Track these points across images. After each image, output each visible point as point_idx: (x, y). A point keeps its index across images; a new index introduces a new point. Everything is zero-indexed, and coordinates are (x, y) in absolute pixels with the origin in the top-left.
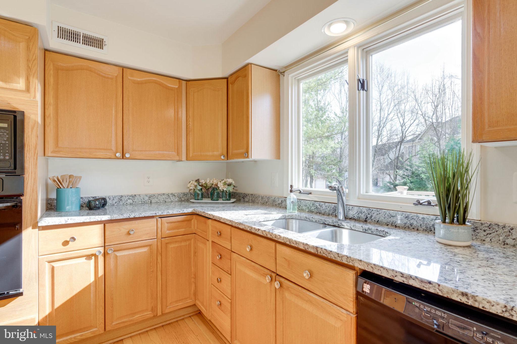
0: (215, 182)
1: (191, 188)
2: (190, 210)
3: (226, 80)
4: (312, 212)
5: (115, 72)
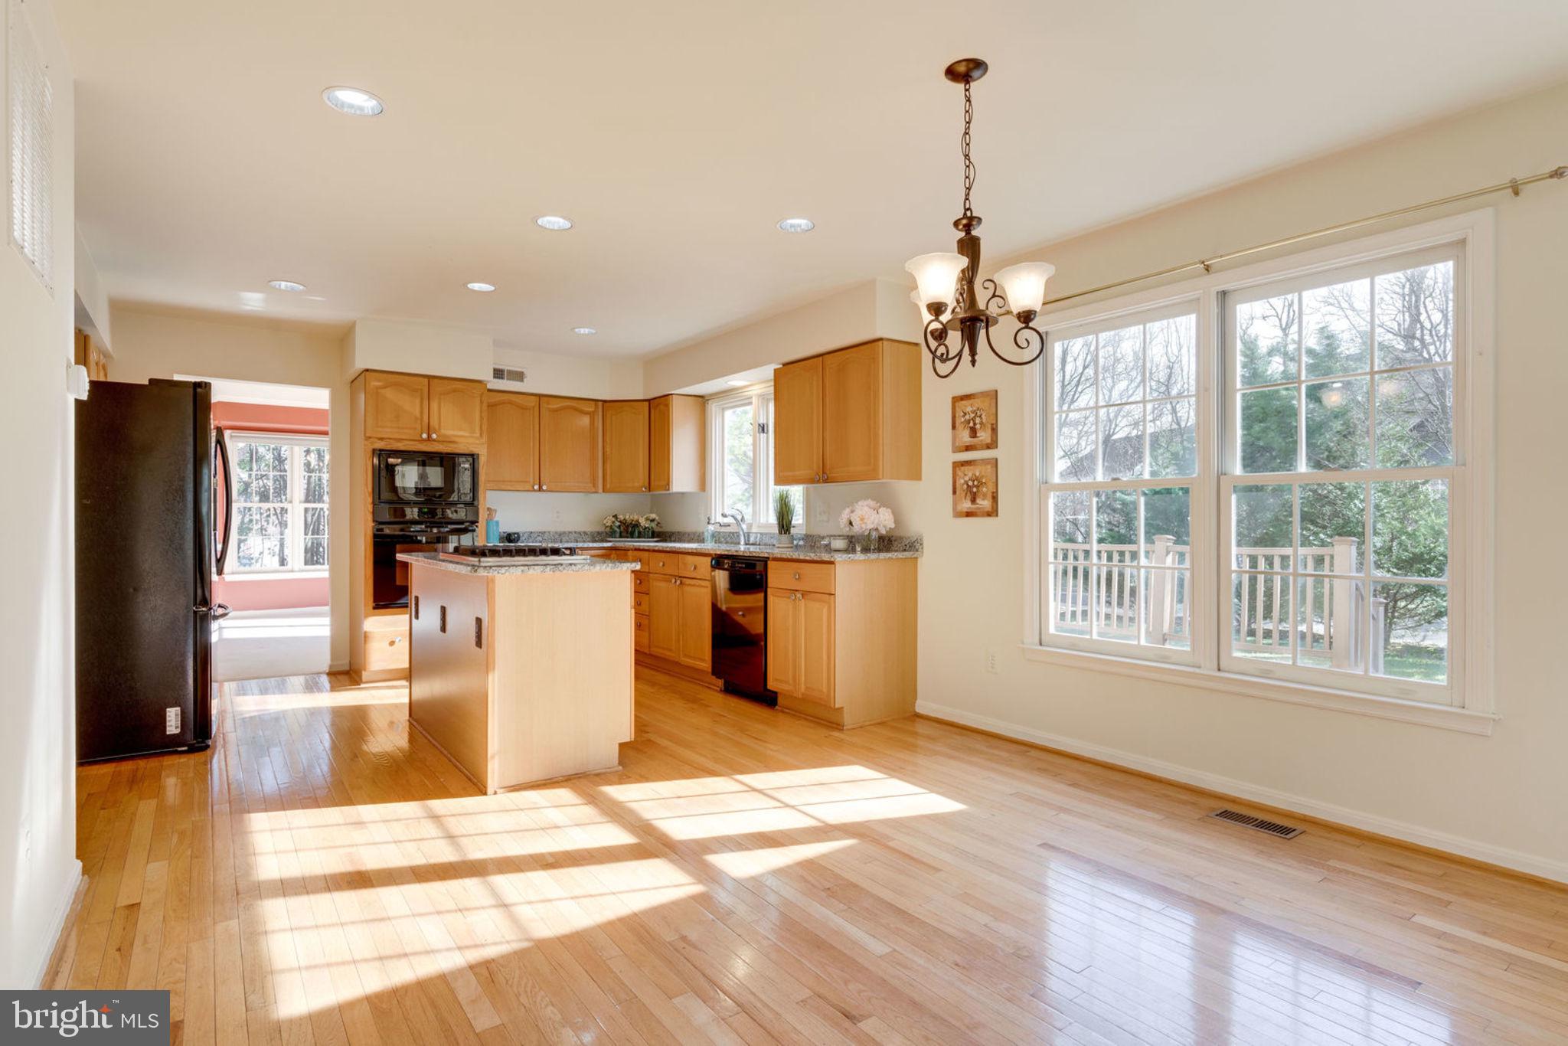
0: (636, 517)
1: (607, 524)
2: (609, 545)
3: (647, 403)
5: (533, 401)
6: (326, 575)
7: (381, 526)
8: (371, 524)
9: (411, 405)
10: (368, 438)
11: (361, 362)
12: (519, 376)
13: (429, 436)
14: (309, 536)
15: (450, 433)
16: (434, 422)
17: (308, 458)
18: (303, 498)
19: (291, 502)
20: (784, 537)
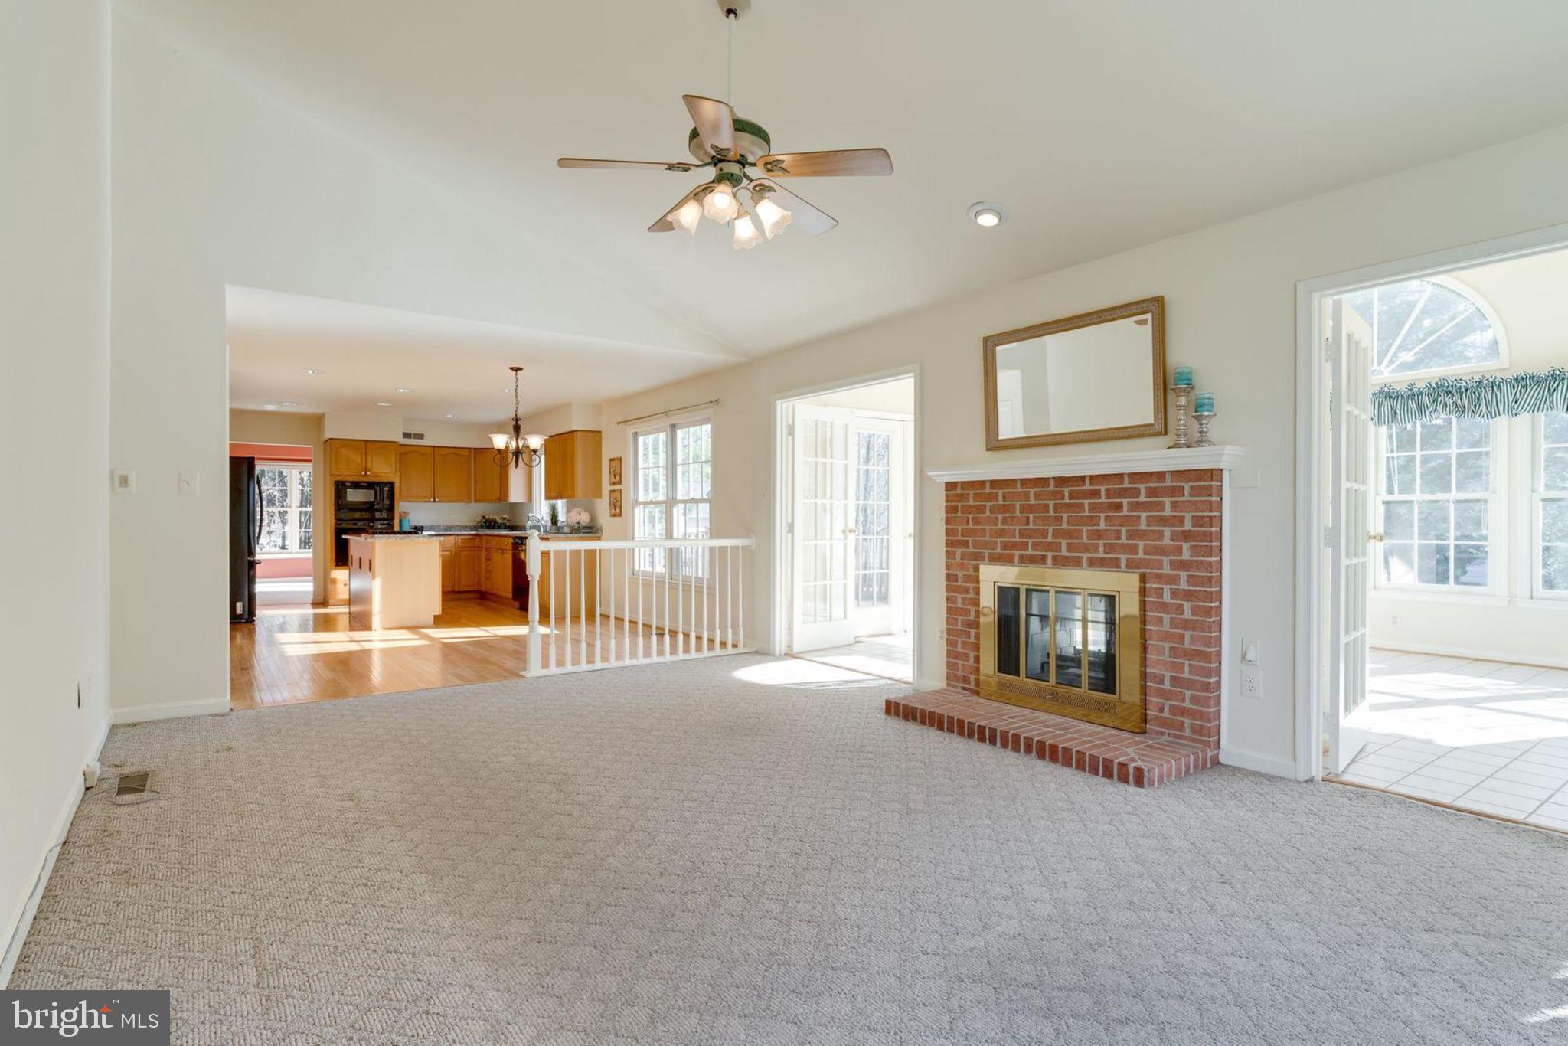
0: (495, 519)
2: (476, 533)
5: (429, 450)
6: (310, 556)
7: (339, 522)
8: (334, 521)
9: (355, 457)
10: (331, 475)
11: (328, 436)
12: (421, 436)
13: (366, 473)
14: (303, 530)
15: (377, 471)
16: (369, 465)
17: (302, 475)
18: (299, 504)
19: (290, 507)
20: (555, 527)
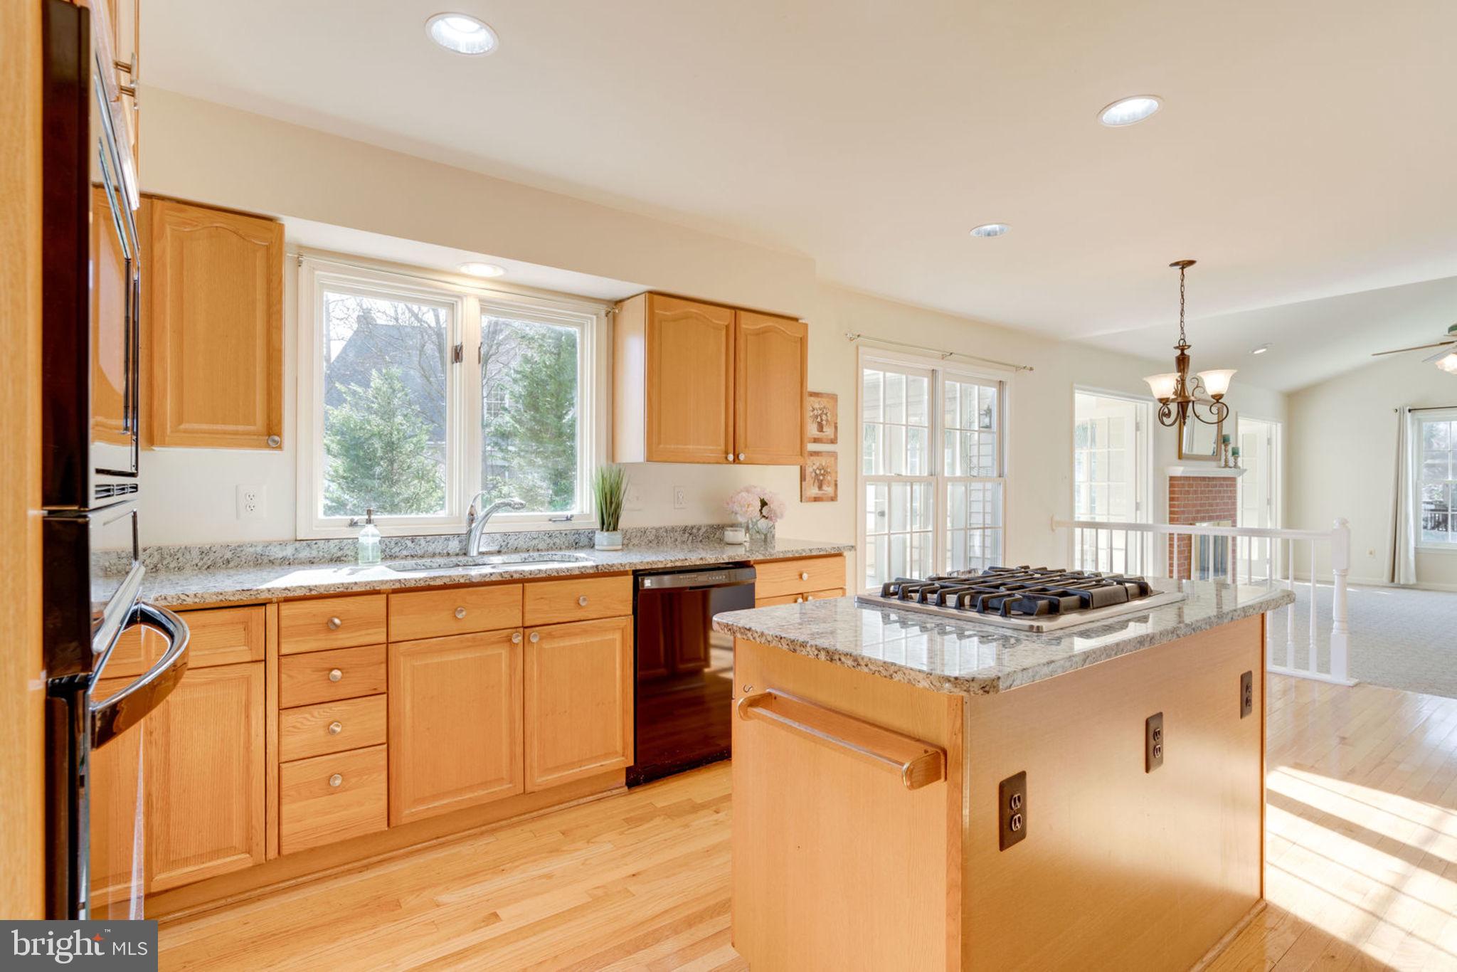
4: (395, 558)
